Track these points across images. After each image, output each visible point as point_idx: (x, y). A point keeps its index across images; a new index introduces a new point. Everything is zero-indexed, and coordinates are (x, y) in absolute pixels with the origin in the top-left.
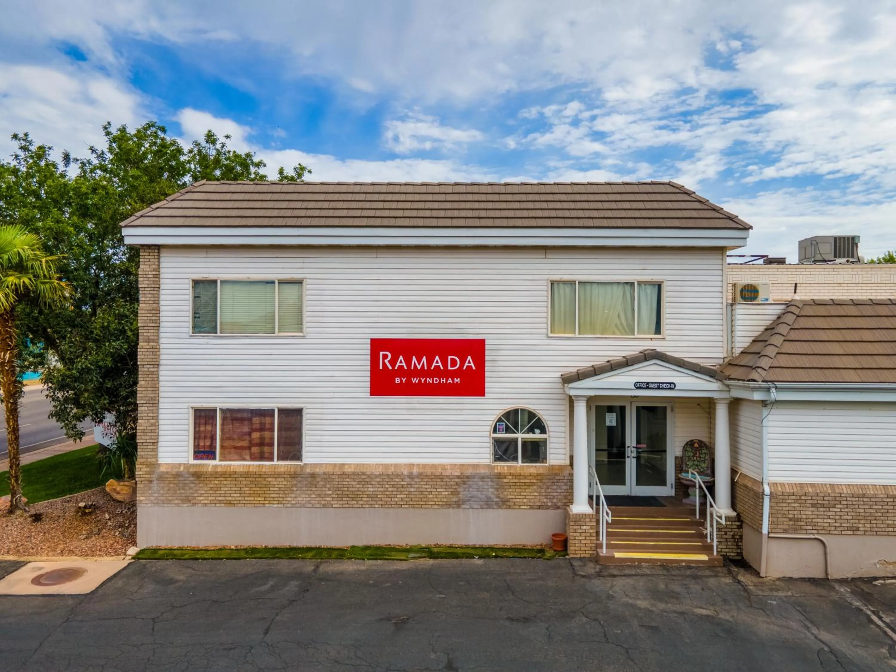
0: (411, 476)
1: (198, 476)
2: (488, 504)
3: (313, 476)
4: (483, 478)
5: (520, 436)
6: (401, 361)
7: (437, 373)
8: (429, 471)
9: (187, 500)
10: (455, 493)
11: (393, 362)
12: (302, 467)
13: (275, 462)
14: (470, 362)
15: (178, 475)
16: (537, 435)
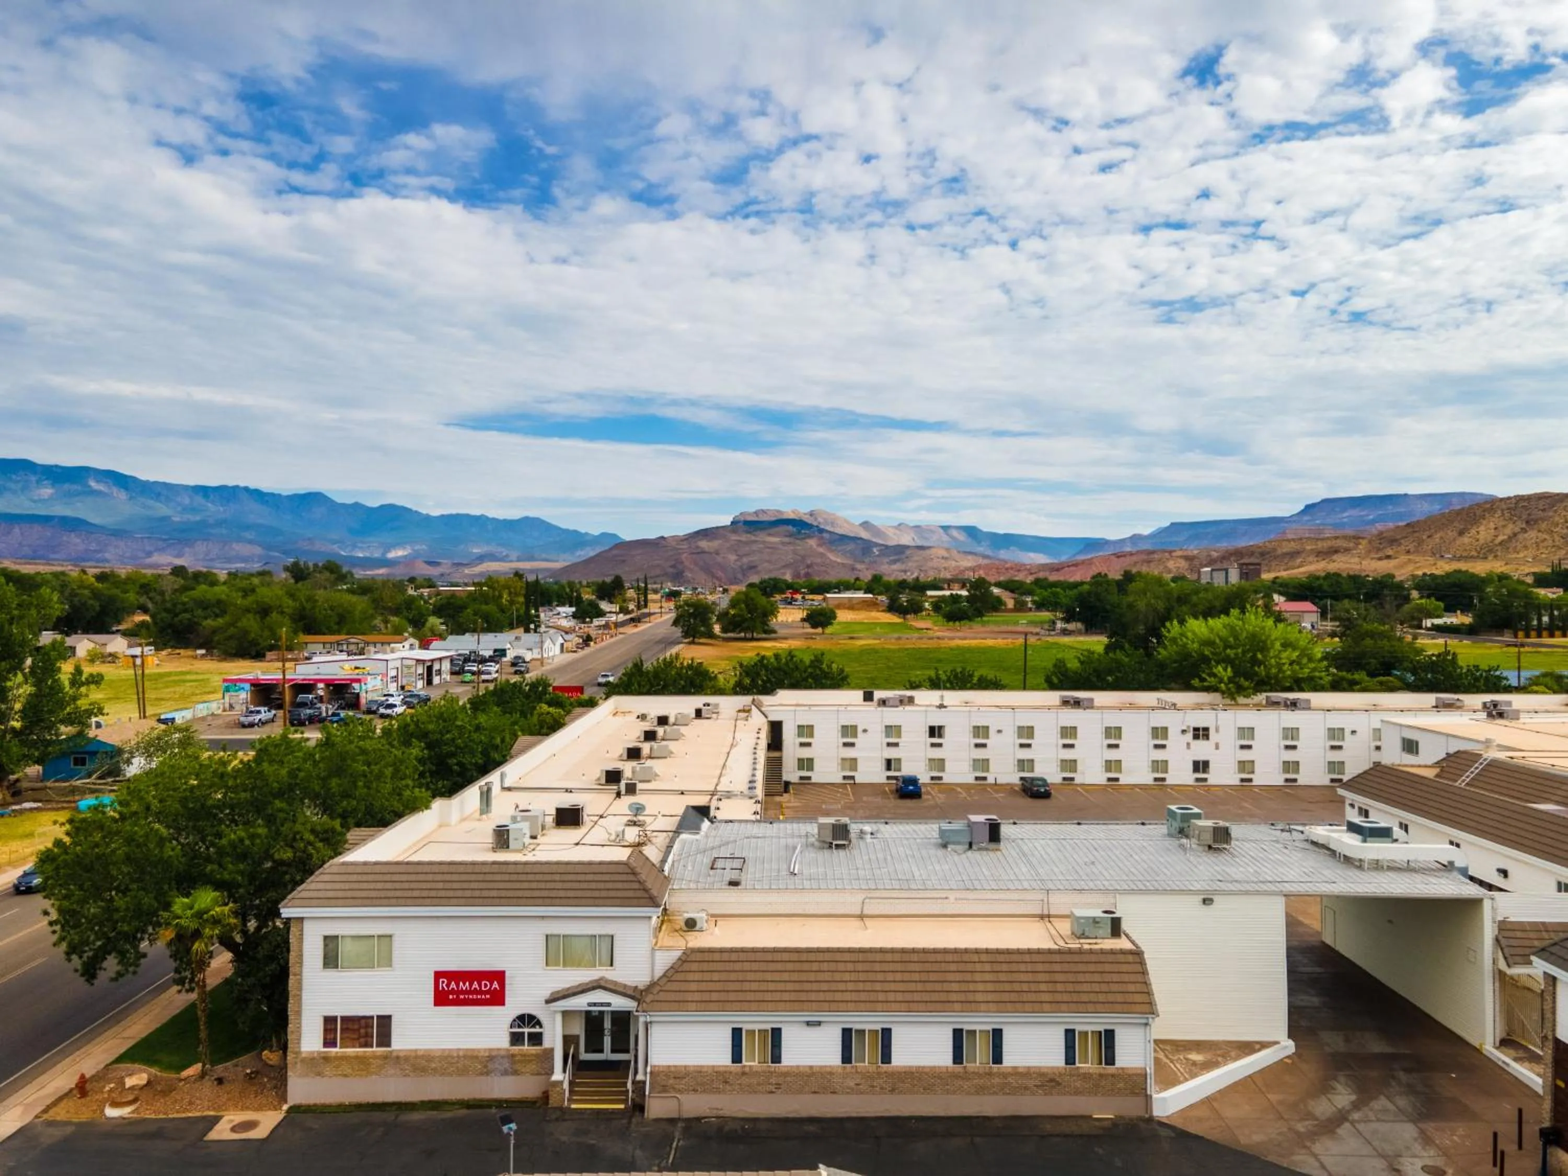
0: (458, 1057)
1: (326, 1059)
2: (505, 1073)
3: (398, 1057)
4: (503, 1057)
5: (526, 1030)
6: (453, 985)
7: (476, 992)
8: (469, 1053)
9: (319, 1074)
10: (486, 1067)
11: (448, 985)
12: (391, 1052)
13: (375, 1049)
14: (496, 985)
15: (313, 1059)
16: (537, 1030)
